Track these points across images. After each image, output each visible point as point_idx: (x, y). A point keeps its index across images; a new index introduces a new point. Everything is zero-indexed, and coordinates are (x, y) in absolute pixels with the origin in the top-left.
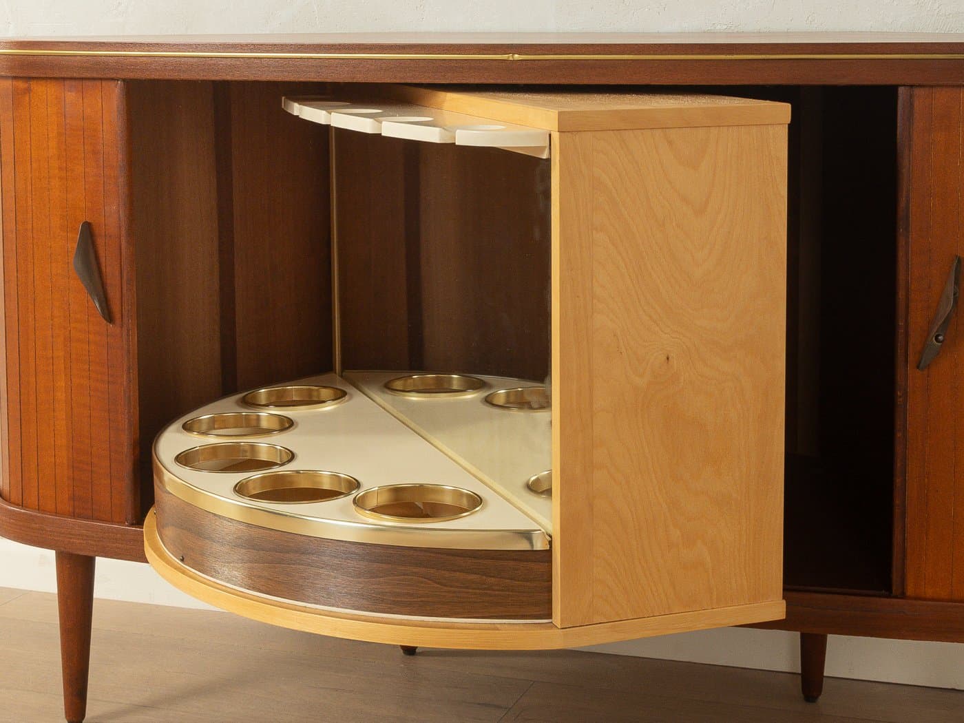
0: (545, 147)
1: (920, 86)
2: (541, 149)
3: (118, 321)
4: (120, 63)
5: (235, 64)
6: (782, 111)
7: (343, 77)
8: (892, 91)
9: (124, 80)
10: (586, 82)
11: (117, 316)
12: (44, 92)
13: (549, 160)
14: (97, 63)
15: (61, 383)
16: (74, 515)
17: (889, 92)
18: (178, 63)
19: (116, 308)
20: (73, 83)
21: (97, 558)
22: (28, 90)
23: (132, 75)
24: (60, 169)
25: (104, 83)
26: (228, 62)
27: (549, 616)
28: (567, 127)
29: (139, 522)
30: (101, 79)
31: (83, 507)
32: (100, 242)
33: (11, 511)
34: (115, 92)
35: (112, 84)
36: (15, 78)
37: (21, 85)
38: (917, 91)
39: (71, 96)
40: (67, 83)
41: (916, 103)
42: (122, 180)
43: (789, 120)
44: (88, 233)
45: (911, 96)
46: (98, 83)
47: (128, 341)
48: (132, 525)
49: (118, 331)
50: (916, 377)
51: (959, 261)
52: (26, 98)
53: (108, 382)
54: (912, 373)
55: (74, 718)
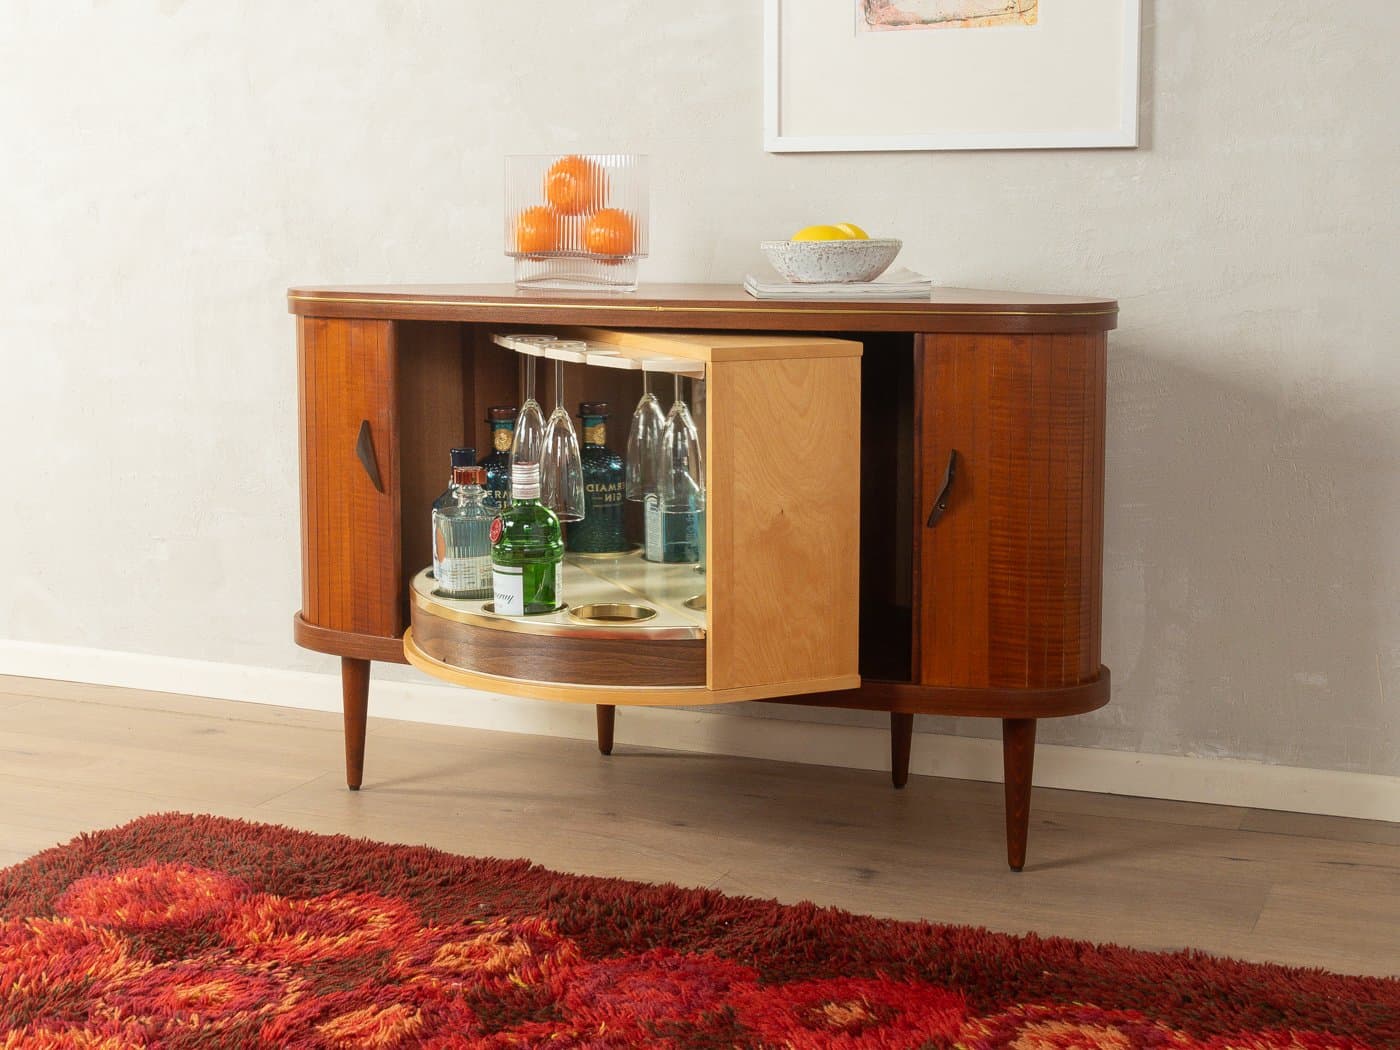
0: (701, 372)
1: (928, 333)
2: (699, 373)
3: (388, 492)
4: (391, 308)
5: (470, 310)
6: (858, 347)
7: (543, 320)
8: (909, 336)
9: (394, 320)
10: (707, 327)
11: (387, 488)
12: (337, 328)
13: (704, 380)
14: (374, 308)
15: (347, 536)
16: (355, 631)
17: (908, 337)
18: (429, 309)
19: (386, 483)
20: (358, 321)
21: (372, 662)
22: (326, 326)
23: (397, 317)
24: (347, 382)
25: (379, 322)
26: (465, 309)
27: (705, 684)
28: (718, 358)
29: (400, 635)
30: (378, 320)
31: (361, 624)
32: (375, 435)
33: (312, 629)
34: (387, 327)
35: (385, 323)
36: (316, 317)
37: (321, 322)
38: (927, 336)
39: (355, 331)
40: (353, 321)
41: (927, 346)
42: (391, 391)
43: (862, 354)
44: (367, 428)
45: (923, 340)
46: (375, 322)
47: (394, 505)
48: (396, 637)
49: (387, 498)
50: (927, 533)
51: (955, 453)
52: (324, 332)
53: (380, 535)
54: (925, 529)
55: (354, 784)
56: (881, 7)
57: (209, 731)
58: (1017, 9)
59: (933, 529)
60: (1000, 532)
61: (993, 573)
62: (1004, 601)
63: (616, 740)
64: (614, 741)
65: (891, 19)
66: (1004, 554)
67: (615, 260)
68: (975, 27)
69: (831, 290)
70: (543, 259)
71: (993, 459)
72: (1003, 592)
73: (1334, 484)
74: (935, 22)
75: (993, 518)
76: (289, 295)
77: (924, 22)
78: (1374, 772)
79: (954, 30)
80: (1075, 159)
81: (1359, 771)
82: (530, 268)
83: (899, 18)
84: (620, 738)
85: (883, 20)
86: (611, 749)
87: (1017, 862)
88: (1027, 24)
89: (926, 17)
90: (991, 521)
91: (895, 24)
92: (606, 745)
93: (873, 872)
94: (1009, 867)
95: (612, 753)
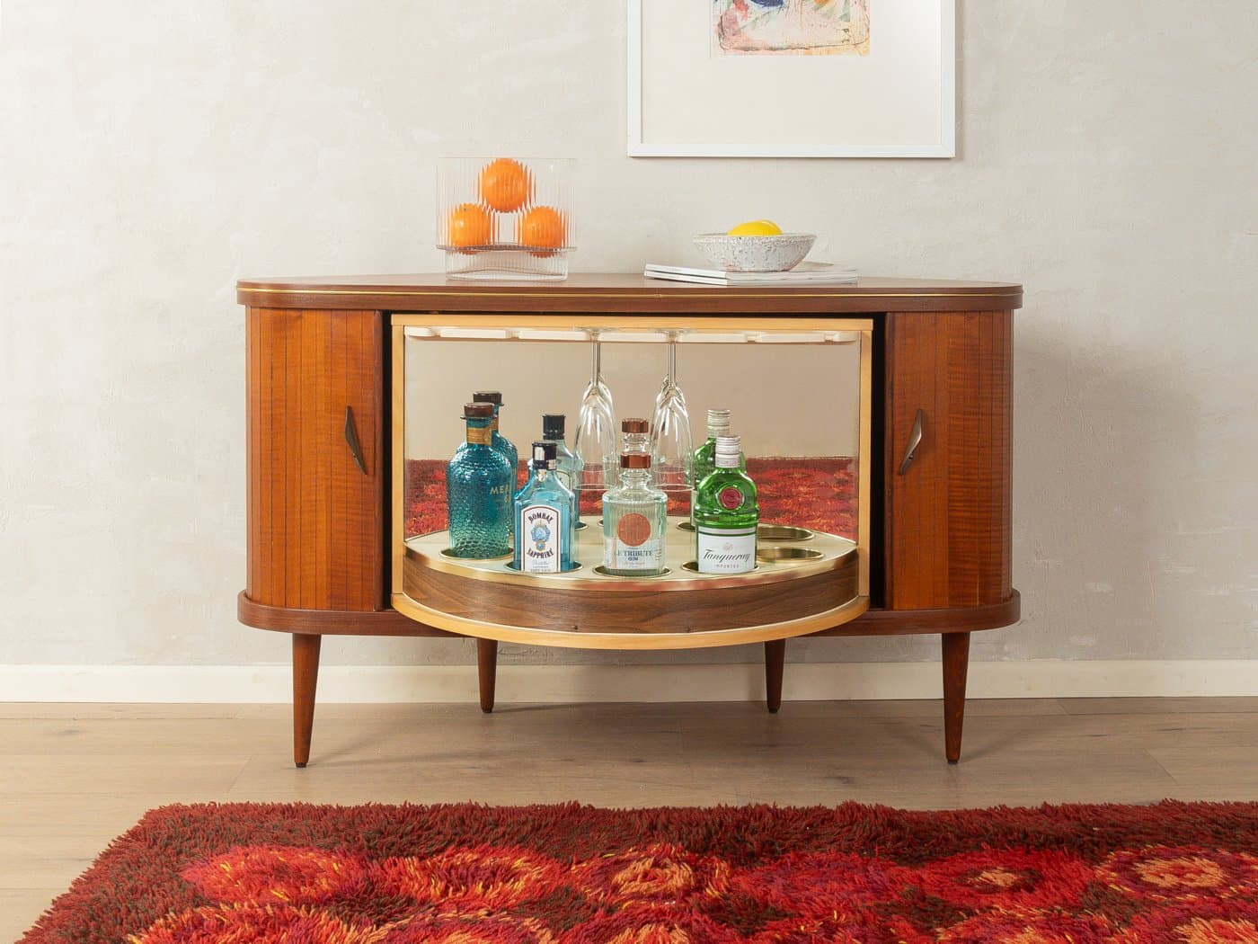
1: (898, 312)
3: (372, 473)
11: (371, 469)
12: (314, 319)
15: (323, 518)
16: (331, 609)
19: (370, 465)
20: (340, 312)
21: (323, 636)
24: (326, 370)
30: (362, 310)
31: (339, 602)
32: (358, 419)
34: (373, 319)
38: (898, 315)
41: (897, 323)
42: (377, 377)
45: (893, 318)
46: (360, 313)
48: (380, 611)
49: (370, 479)
50: (898, 481)
51: (921, 412)
52: (299, 322)
53: (362, 515)
54: (896, 477)
55: (302, 760)
56: (734, 35)
57: (70, 732)
58: (852, 41)
59: (903, 476)
60: (957, 476)
61: (952, 510)
62: (960, 534)
63: (497, 700)
64: (495, 701)
65: (743, 45)
66: (961, 494)
67: (546, 252)
68: (816, 55)
69: (784, 277)
70: (475, 253)
71: (952, 415)
72: (960, 526)
73: (1112, 428)
74: (782, 49)
75: (951, 465)
76: (237, 287)
77: (772, 49)
78: (1149, 658)
79: (798, 58)
80: (899, 168)
81: (1137, 659)
82: (462, 261)
83: (750, 44)
84: (500, 697)
85: (736, 45)
86: (492, 706)
87: (953, 755)
88: (861, 55)
89: (775, 45)
90: (950, 467)
91: (746, 49)
92: (488, 703)
93: (847, 778)
94: (946, 761)
95: (493, 710)
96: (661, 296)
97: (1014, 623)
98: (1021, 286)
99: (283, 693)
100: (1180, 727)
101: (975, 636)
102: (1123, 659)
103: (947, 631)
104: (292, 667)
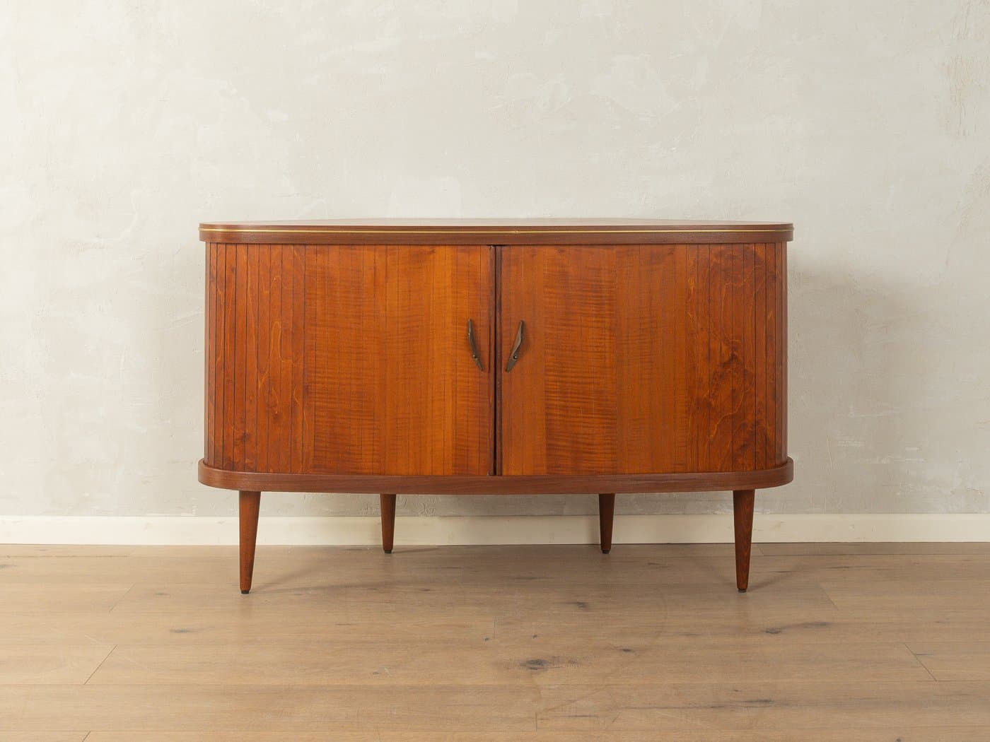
49: (486, 374)
50: (505, 376)
51: (523, 322)
55: (246, 589)
59: (509, 372)
60: (552, 373)
61: (548, 400)
62: (555, 418)
64: (394, 544)
66: (555, 387)
71: (547, 326)
72: (554, 412)
75: (547, 364)
84: (398, 542)
86: (392, 548)
90: (546, 366)
92: (388, 546)
93: (582, 603)
94: (737, 589)
95: (393, 551)
96: (517, 232)
97: (789, 482)
98: (792, 224)
99: (231, 537)
100: (847, 566)
101: (759, 493)
102: (808, 513)
103: (738, 488)
104: (238, 518)
